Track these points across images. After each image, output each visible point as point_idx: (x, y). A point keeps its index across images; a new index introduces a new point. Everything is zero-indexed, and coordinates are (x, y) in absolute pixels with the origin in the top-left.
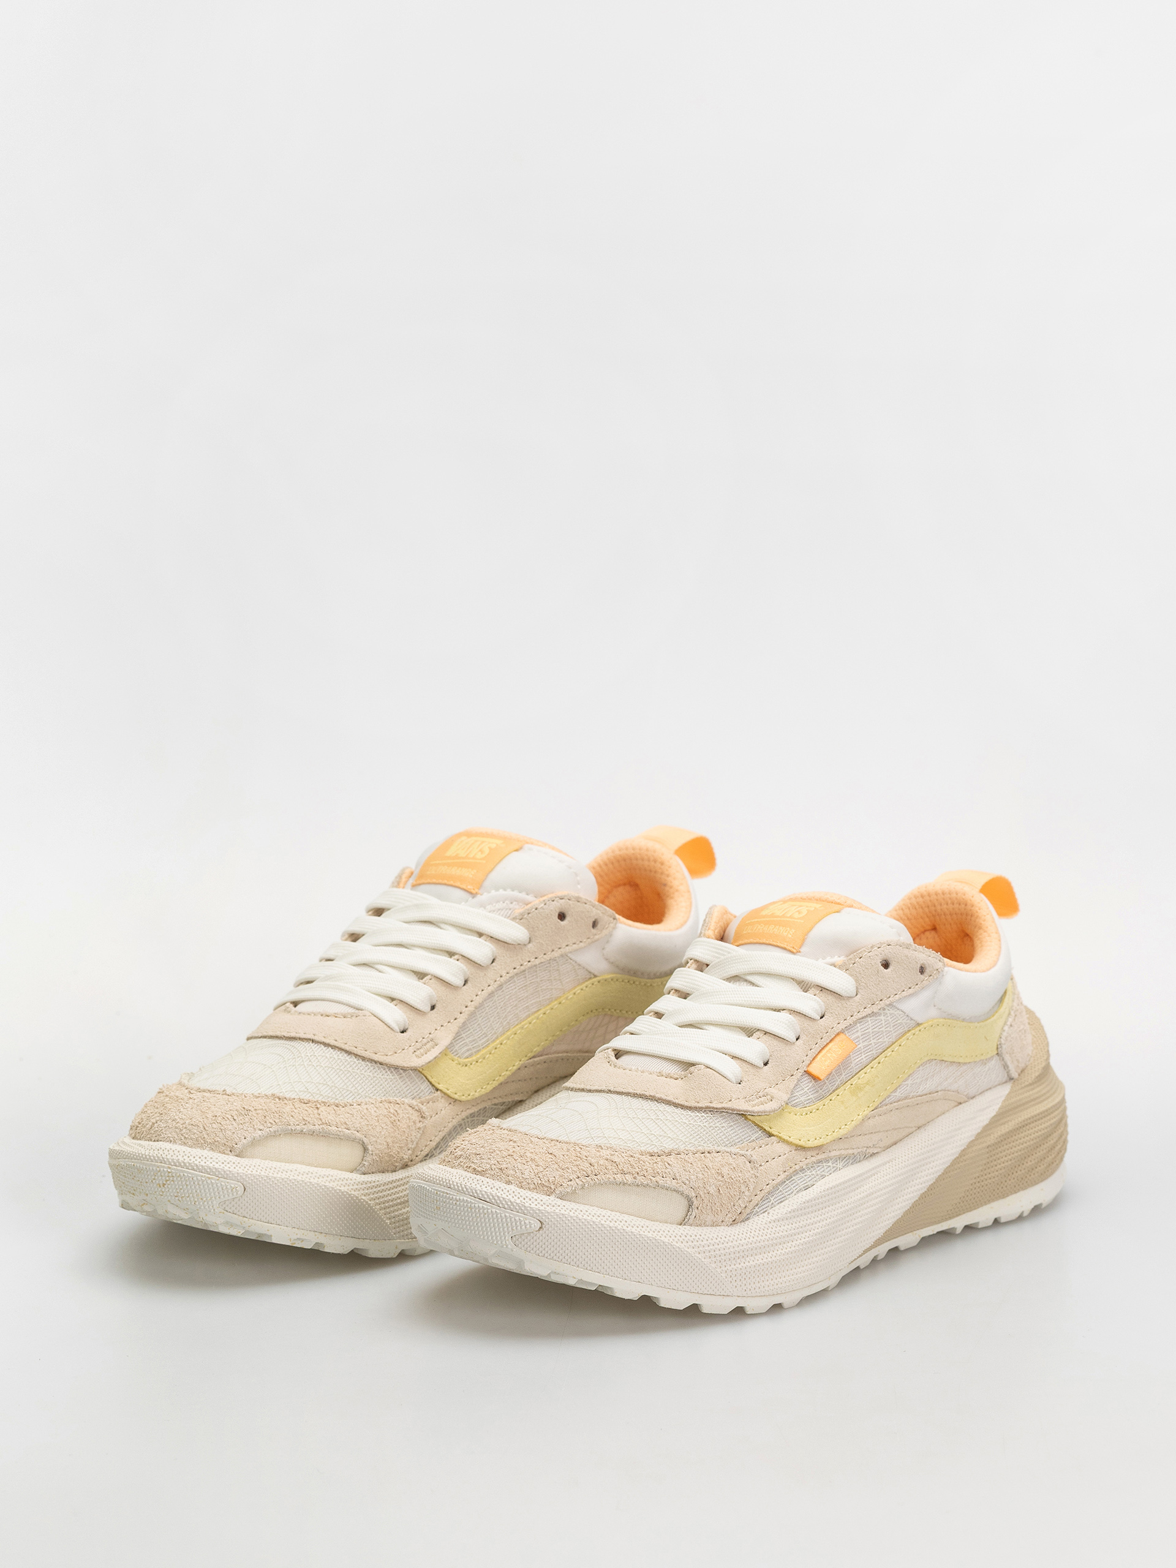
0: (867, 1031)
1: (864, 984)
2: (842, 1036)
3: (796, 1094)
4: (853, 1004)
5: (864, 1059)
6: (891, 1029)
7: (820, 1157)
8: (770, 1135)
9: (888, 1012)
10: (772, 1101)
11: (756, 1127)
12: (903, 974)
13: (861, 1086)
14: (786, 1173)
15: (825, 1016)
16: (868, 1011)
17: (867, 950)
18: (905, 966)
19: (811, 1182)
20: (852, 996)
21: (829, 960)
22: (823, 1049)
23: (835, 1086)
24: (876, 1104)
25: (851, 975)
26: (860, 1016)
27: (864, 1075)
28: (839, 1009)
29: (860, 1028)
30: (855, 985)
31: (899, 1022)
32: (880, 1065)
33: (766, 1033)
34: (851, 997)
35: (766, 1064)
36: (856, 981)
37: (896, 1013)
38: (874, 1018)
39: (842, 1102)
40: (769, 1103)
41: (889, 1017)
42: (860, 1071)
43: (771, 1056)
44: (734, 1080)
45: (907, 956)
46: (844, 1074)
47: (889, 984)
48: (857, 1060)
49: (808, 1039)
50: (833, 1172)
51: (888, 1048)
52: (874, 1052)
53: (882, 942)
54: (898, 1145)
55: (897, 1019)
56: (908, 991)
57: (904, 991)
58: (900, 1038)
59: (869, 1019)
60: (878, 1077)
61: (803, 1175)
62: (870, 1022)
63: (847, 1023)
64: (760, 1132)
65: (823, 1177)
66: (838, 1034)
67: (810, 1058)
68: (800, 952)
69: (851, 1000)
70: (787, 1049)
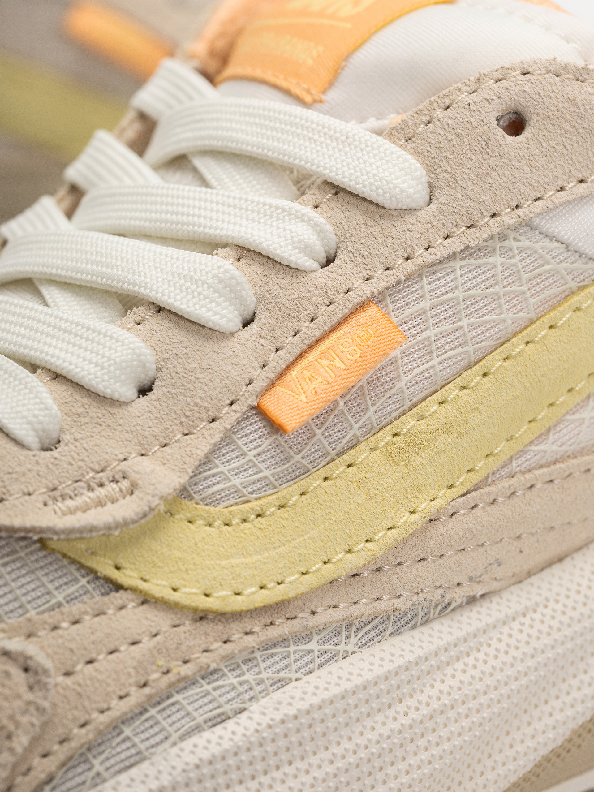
0: (449, 295)
1: (446, 176)
2: (372, 311)
3: (221, 468)
4: (412, 228)
5: (438, 368)
6: (525, 288)
7: (273, 633)
8: (118, 587)
9: (515, 244)
10: (132, 493)
11: (73, 568)
12: (560, 148)
13: (425, 437)
14: (147, 691)
15: (337, 262)
16: (455, 245)
17: (465, 89)
18: (568, 127)
19: (236, 705)
20: (414, 205)
21: (373, 123)
22: (311, 347)
23: (345, 441)
24: (475, 478)
25: (417, 154)
26: (429, 257)
27: (436, 407)
28: (371, 241)
29: (427, 288)
30: (425, 179)
31: (547, 267)
32: (486, 379)
33: (160, 309)
34: (411, 210)
35: (144, 391)
36: (431, 168)
37: (537, 246)
38: (472, 261)
39: (362, 483)
40: (122, 502)
41: (518, 258)
42: (426, 398)
43: (159, 369)
44: (31, 439)
45: (573, 101)
46: (372, 409)
47: (517, 174)
48: (416, 371)
49: (271, 321)
50: (320, 666)
51: (515, 335)
52: (470, 348)
53: (506, 66)
54: (567, 562)
55: (541, 262)
56: (576, 190)
57: (562, 189)
58: (553, 308)
59: (458, 264)
60: (480, 413)
61: (209, 687)
62: (459, 272)
63: (390, 278)
64: (83, 581)
65: (281, 683)
66: (361, 307)
67: (270, 373)
68: (321, 102)
69: (410, 218)
70: (207, 350)
